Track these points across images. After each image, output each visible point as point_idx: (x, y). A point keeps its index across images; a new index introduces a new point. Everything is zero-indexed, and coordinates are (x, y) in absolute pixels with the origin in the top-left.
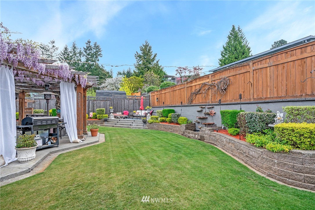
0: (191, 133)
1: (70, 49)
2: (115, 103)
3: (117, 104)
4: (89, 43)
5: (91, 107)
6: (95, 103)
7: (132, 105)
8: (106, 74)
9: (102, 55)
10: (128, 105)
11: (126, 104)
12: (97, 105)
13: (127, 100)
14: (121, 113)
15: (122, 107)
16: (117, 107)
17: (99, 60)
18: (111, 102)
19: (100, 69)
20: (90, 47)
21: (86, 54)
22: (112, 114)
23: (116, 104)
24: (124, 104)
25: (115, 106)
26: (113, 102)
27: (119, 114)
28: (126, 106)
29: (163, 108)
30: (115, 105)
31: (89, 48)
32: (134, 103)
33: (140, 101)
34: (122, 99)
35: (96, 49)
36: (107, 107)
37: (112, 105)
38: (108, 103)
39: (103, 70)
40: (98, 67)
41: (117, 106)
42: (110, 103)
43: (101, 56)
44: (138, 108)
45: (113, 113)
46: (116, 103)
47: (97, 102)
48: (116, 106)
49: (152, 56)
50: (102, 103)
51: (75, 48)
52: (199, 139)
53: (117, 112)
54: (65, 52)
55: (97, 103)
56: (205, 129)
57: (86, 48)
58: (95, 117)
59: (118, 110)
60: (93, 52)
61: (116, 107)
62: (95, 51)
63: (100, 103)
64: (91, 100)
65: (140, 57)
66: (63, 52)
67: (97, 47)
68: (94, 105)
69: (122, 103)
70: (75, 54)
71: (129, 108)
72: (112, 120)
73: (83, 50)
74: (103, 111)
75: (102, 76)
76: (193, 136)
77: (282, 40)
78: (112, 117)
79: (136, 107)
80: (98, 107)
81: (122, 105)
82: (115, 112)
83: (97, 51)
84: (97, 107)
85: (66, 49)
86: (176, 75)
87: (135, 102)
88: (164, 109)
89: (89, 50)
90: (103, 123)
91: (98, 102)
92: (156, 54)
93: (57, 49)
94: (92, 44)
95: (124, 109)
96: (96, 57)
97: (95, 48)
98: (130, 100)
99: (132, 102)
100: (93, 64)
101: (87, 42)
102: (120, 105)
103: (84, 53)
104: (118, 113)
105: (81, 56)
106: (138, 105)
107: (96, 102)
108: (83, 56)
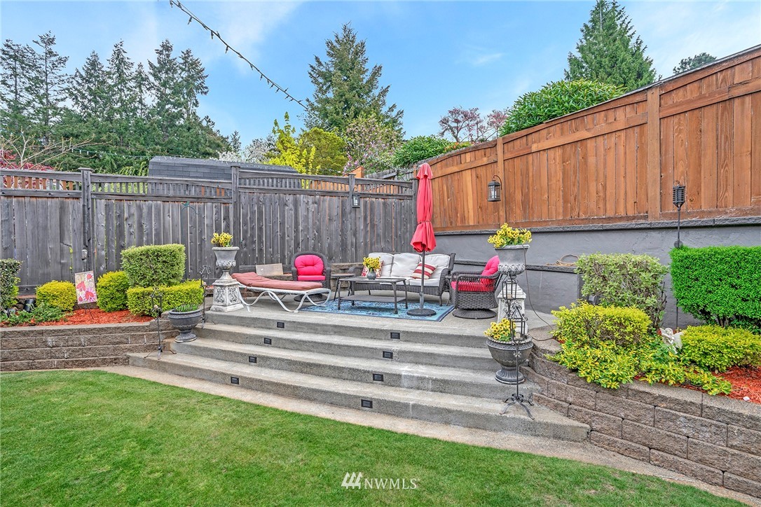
1: (106, 64)
2: (245, 216)
3: (260, 219)
4: (167, 50)
5: (103, 236)
6: (131, 215)
7: (335, 225)
8: (219, 142)
9: (206, 88)
10: (314, 224)
11: (307, 217)
12: (140, 226)
13: (311, 199)
14: (277, 269)
15: (283, 238)
16: (260, 237)
17: (197, 102)
18: (227, 211)
19: (202, 128)
20: (170, 62)
21: (157, 83)
22: (226, 278)
23: (252, 221)
24: (296, 218)
25: (245, 232)
26: (235, 207)
27: (267, 273)
28: (306, 228)
29: (672, 238)
30: (245, 224)
31: (165, 65)
32: (343, 213)
33: (372, 203)
34: (286, 192)
35: (189, 71)
36: (201, 233)
37: (228, 226)
38: (209, 210)
39: (210, 132)
40: (193, 124)
41: (260, 229)
42: (218, 212)
43: (206, 90)
44: (365, 238)
45: (234, 270)
46: (253, 213)
47: (140, 208)
48: (253, 228)
49: (366, 77)
50: (171, 214)
51: (122, 61)
53: (261, 263)
54: (91, 75)
55: (140, 216)
57: (157, 65)
58: (117, 303)
59: (261, 250)
60: (181, 79)
61: (252, 236)
62: (184, 75)
63: (158, 214)
64: (100, 196)
65: (327, 76)
66: (84, 74)
67: (191, 64)
68: (120, 227)
69: (283, 216)
70: (122, 80)
71: (318, 238)
72: (229, 320)
73: (147, 70)
74: (169, 260)
75: (207, 149)
77: (704, 54)
78: (227, 298)
79: (355, 235)
80: (149, 234)
81: (282, 224)
82: (245, 262)
83: (192, 77)
84: (141, 237)
85: (94, 64)
86: (443, 134)
87: (348, 209)
88: (678, 246)
89: (166, 73)
90: (162, 349)
91: (150, 208)
92: (380, 68)
93: (63, 61)
94: (176, 55)
95: (297, 245)
96: (190, 94)
97: (187, 69)
98: (328, 198)
99: (336, 211)
100: (180, 115)
101: (161, 49)
102: (275, 223)
103: (152, 79)
104: (261, 269)
105: (143, 88)
106: (366, 226)
107: (134, 210)
108: (148, 89)
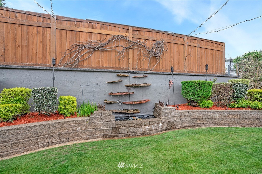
0: (146, 125)
52: (167, 129)
56: (170, 109)
76: (153, 128)
